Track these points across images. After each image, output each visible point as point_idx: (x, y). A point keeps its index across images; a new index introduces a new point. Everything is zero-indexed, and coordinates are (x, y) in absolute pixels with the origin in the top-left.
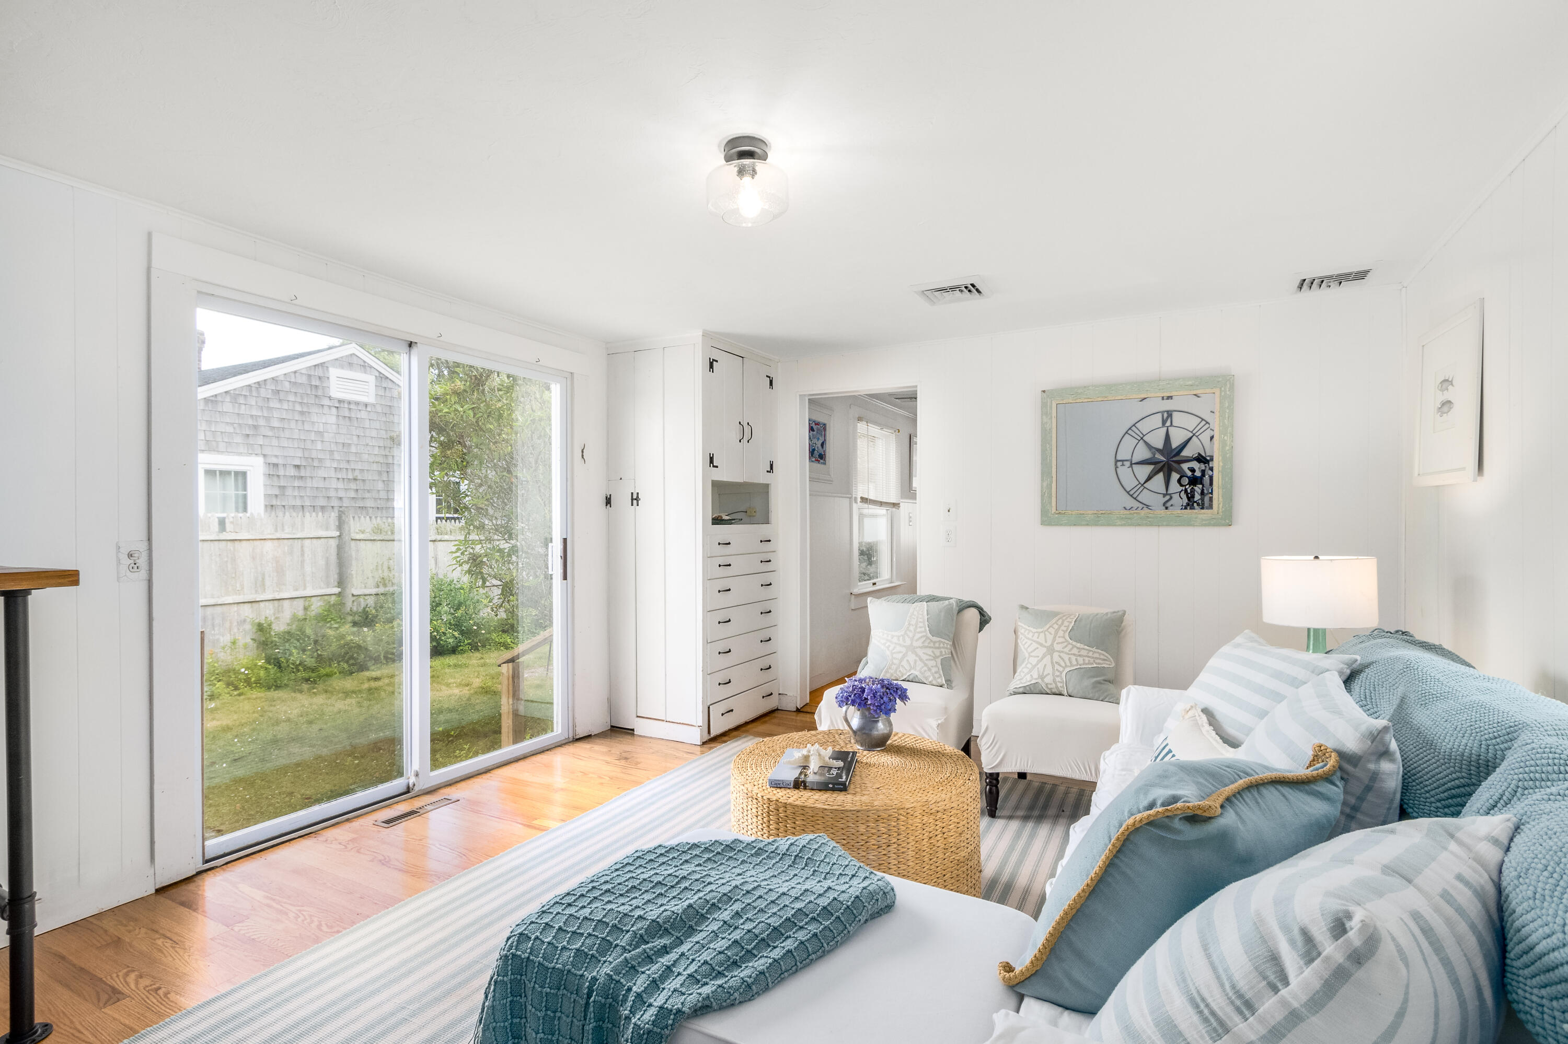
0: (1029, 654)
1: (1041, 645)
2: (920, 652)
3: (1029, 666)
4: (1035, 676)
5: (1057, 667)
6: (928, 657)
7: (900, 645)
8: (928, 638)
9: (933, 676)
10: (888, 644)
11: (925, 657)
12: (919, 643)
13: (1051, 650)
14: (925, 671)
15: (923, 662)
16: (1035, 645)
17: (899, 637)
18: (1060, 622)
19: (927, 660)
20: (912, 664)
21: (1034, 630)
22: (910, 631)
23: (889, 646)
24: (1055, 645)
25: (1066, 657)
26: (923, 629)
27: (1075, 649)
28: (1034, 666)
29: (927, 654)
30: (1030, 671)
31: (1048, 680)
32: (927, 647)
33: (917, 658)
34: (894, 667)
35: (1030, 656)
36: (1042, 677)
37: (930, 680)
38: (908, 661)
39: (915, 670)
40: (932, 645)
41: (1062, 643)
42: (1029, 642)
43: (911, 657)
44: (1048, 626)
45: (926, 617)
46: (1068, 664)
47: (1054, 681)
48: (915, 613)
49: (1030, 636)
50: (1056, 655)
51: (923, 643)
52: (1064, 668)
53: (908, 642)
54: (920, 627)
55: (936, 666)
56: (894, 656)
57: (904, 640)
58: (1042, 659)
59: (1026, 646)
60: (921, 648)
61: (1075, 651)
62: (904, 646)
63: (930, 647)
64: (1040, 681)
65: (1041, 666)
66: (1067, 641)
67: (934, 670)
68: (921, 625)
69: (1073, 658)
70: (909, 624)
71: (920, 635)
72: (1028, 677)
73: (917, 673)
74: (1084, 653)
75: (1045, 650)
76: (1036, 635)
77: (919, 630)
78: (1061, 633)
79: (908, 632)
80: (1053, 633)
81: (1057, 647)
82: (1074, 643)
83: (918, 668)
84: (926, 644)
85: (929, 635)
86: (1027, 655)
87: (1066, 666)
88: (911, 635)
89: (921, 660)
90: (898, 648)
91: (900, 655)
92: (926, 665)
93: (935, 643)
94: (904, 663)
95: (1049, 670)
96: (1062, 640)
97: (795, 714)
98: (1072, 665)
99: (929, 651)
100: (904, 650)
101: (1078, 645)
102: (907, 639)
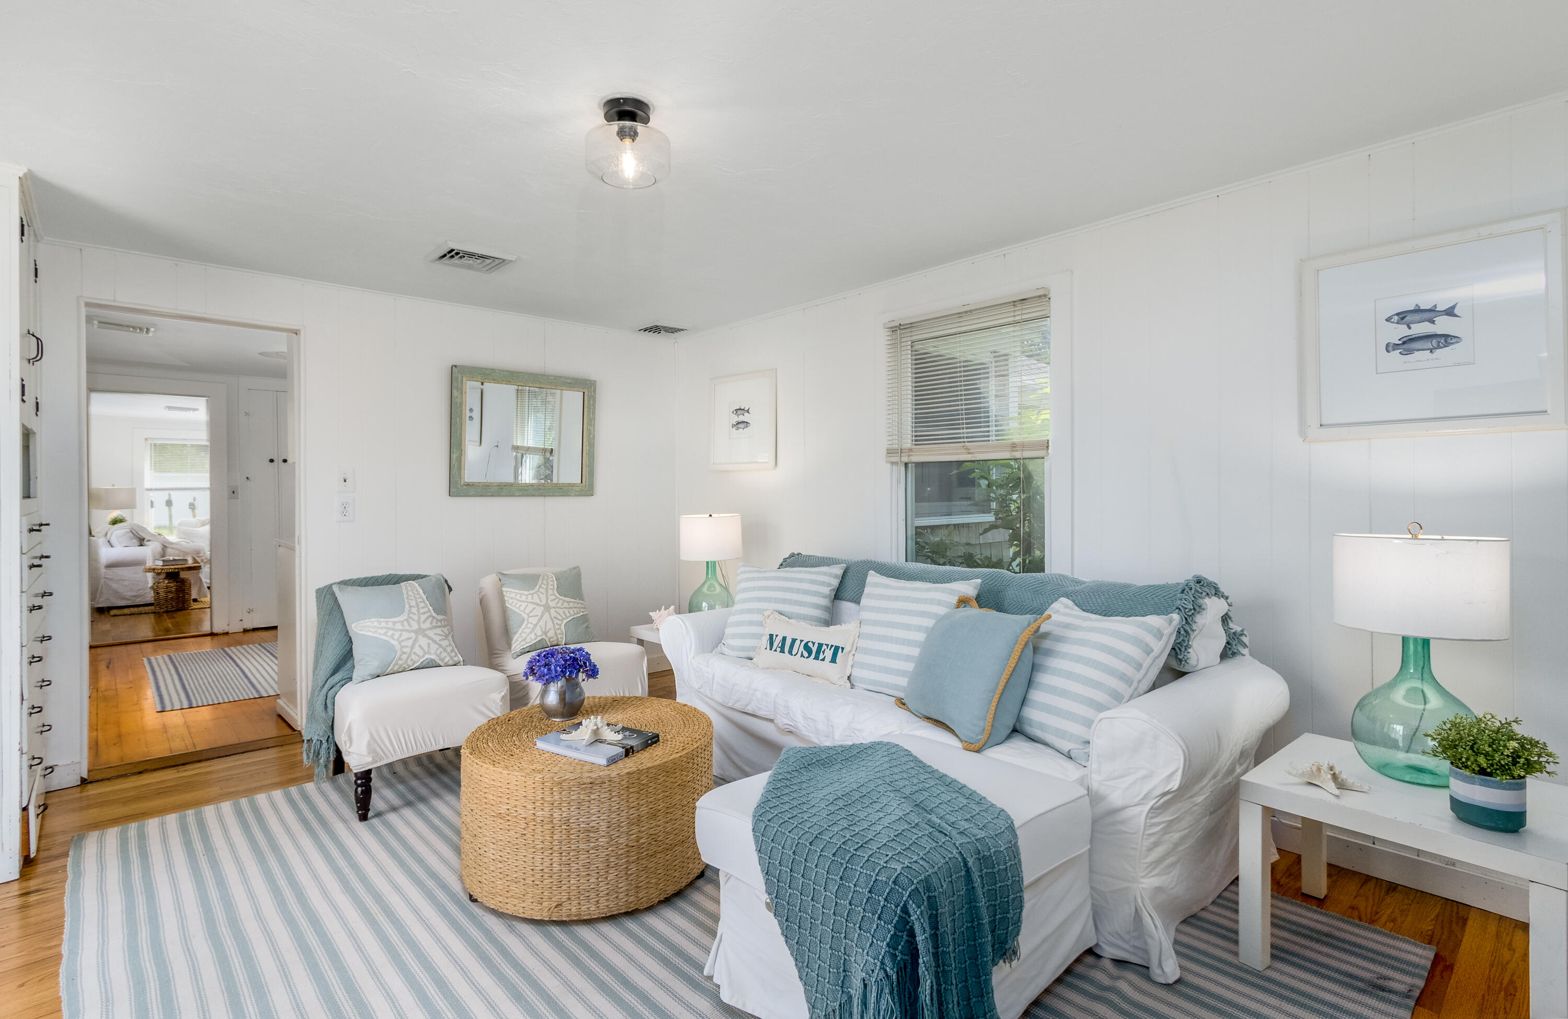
0: (528, 615)
1: (538, 604)
2: (431, 633)
3: (531, 626)
4: (539, 633)
5: (556, 621)
6: (441, 637)
7: (407, 631)
8: (434, 617)
9: (449, 655)
10: (390, 633)
11: (437, 638)
12: (427, 625)
13: (547, 608)
14: (441, 652)
15: (437, 644)
16: (531, 607)
17: (402, 622)
18: (545, 582)
19: (440, 640)
20: (426, 648)
21: (526, 593)
22: (414, 614)
23: (393, 634)
24: (549, 602)
25: (561, 611)
26: (426, 609)
27: (565, 603)
28: (536, 625)
29: (439, 635)
30: (533, 629)
31: (551, 634)
32: (436, 627)
33: (430, 641)
34: (404, 657)
35: (529, 617)
36: (545, 633)
37: (446, 660)
38: (420, 646)
39: (430, 654)
40: (439, 624)
41: (554, 599)
42: (524, 605)
43: (423, 641)
44: (538, 587)
45: (425, 597)
46: (564, 617)
47: (556, 633)
48: (410, 593)
49: (524, 598)
50: (552, 611)
51: (431, 623)
52: (562, 621)
53: (415, 626)
54: (423, 608)
55: (450, 645)
56: (403, 644)
57: (410, 625)
58: (542, 616)
59: (522, 608)
60: (430, 629)
61: (566, 605)
62: (412, 631)
63: (439, 627)
64: (544, 637)
65: (542, 623)
66: (557, 598)
67: (449, 649)
68: (422, 605)
69: (566, 611)
70: (411, 607)
71: (426, 616)
72: (533, 636)
73: (433, 657)
74: (572, 605)
75: (542, 608)
76: (530, 597)
77: (422, 611)
78: (550, 592)
79: (411, 615)
80: (544, 592)
81: (552, 604)
82: (563, 598)
83: (433, 652)
84: (434, 624)
85: (435, 615)
86: (526, 616)
87: (563, 619)
88: (416, 618)
89: (434, 641)
90: (405, 635)
91: (410, 643)
92: (440, 646)
93: (440, 621)
94: (417, 649)
95: (550, 625)
96: (553, 597)
97: (79, 789)
98: (567, 618)
99: (439, 631)
100: (413, 635)
101: (567, 599)
102: (412, 622)
